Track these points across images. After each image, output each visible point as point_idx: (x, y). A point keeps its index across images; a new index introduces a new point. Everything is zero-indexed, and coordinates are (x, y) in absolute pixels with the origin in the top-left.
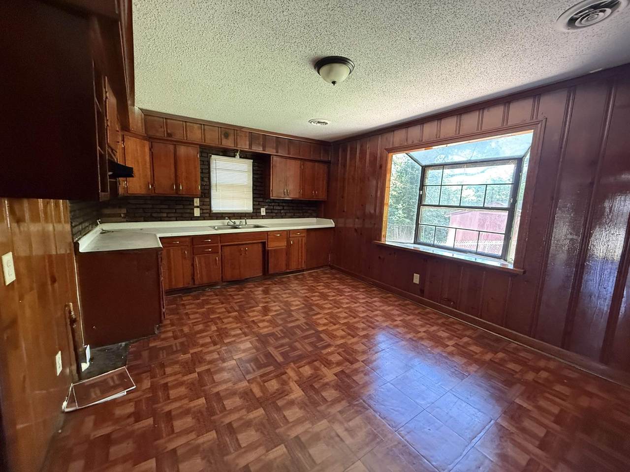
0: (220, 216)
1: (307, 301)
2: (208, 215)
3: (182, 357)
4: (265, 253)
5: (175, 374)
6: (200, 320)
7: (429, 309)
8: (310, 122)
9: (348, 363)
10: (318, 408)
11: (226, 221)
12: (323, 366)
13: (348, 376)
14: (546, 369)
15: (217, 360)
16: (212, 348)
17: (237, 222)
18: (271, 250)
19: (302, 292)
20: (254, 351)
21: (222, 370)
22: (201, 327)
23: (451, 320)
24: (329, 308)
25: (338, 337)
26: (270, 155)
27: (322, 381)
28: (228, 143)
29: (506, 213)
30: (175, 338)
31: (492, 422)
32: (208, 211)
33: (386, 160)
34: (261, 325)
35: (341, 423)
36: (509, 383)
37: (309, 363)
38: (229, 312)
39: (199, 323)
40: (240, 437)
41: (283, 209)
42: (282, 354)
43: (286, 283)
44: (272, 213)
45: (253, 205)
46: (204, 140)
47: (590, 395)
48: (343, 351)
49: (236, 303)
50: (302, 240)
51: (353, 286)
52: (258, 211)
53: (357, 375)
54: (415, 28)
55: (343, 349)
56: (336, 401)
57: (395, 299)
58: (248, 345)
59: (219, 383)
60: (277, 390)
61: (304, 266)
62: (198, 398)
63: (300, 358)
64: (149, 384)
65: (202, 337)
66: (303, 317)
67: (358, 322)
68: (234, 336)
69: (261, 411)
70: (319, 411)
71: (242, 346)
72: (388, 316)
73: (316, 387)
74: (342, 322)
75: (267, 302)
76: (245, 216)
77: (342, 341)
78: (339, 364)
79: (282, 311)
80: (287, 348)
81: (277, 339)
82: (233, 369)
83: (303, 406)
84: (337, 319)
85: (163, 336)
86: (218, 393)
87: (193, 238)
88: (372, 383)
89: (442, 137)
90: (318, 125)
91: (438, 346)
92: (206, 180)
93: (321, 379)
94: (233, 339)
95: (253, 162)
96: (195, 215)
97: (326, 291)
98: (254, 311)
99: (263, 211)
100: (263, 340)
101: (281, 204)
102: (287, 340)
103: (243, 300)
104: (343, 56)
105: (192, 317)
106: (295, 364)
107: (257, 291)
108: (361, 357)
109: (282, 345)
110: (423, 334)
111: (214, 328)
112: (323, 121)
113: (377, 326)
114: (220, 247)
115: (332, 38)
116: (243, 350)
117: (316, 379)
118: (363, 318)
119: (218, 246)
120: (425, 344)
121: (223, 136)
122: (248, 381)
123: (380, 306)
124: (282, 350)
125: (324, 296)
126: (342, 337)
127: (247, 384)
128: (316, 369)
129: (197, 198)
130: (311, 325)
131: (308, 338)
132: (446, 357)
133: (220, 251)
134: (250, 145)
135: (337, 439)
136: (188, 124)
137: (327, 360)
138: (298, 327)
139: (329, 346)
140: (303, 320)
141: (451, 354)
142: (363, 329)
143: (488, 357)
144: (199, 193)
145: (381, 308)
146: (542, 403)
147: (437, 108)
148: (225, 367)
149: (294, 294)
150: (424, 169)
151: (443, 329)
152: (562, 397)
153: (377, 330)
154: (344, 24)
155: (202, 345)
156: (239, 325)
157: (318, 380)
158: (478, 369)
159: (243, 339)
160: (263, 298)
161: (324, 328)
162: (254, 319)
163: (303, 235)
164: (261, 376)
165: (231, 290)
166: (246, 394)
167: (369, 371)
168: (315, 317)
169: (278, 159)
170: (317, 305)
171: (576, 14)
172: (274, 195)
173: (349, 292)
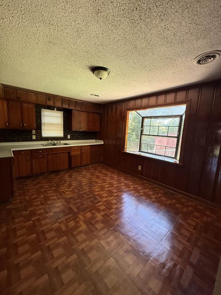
0: (47, 139)
1: (90, 180)
2: (40, 138)
3: (25, 213)
4: (70, 157)
5: (20, 222)
6: (35, 192)
7: (145, 182)
8: (91, 95)
9: (108, 210)
10: (93, 234)
11: (50, 142)
12: (96, 212)
13: (108, 216)
14: (191, 206)
15: (43, 213)
16: (41, 207)
17: (56, 142)
18: (73, 156)
19: (88, 175)
20: (63, 207)
21: (46, 218)
22: (35, 196)
23: (154, 186)
24: (101, 183)
25: (104, 197)
26: (72, 109)
27: (95, 219)
28: (50, 103)
29: (176, 139)
30: (21, 203)
31: (170, 232)
32: (40, 137)
33: (127, 114)
34: (67, 193)
35: (104, 239)
36: (177, 214)
37: (90, 211)
38: (51, 188)
39: (35, 194)
40: (53, 252)
41: (79, 135)
42: (77, 208)
43: (80, 172)
44: (73, 137)
45: (64, 134)
46: (38, 101)
47: (207, 216)
48: (106, 204)
49: (54, 182)
50: (88, 150)
51: (112, 172)
52: (66, 136)
53: (112, 215)
54: (136, 58)
55: (106, 203)
56: (102, 229)
57: (131, 177)
58: (60, 204)
59: (44, 225)
60: (73, 226)
61: (89, 163)
62: (32, 234)
63: (86, 208)
64: (6, 229)
65: (36, 202)
66: (88, 188)
67: (114, 189)
68: (53, 200)
69: (65, 238)
70: (93, 235)
71: (57, 205)
72: (127, 186)
73: (93, 223)
74: (106, 189)
75: (70, 181)
76: (60, 139)
77: (106, 199)
78: (104, 210)
79: (78, 186)
80: (79, 204)
81: (74, 200)
82: (52, 217)
83: (86, 233)
84: (104, 188)
85: (14, 202)
86: (43, 231)
87: (31, 151)
88: (119, 219)
89: (150, 105)
90: (95, 96)
91: (148, 199)
92: (39, 121)
93: (95, 218)
94: (52, 201)
95: (63, 113)
96: (33, 139)
97: (99, 174)
98: (63, 186)
99: (69, 137)
100: (68, 201)
101: (78, 133)
102: (79, 200)
103: (58, 181)
104: (105, 67)
105: (31, 191)
106: (83, 212)
107: (65, 176)
108: (114, 206)
109: (77, 203)
110: (142, 193)
111: (42, 196)
112: (97, 95)
113: (122, 191)
114: (46, 155)
115: (99, 58)
116: (57, 207)
117: (93, 219)
118: (116, 187)
119: (45, 154)
120: (143, 198)
121: (47, 100)
122: (59, 223)
123: (124, 181)
124: (77, 205)
125: (98, 177)
126: (106, 197)
127: (59, 224)
128: (93, 214)
129: (34, 130)
130: (92, 192)
131: (89, 199)
132: (151, 204)
133: (46, 157)
134: (62, 104)
135: (102, 247)
136: (28, 93)
137: (98, 209)
138: (85, 193)
139: (100, 202)
140: (88, 190)
141: (154, 202)
142: (116, 193)
143: (169, 202)
144: (35, 128)
145: (124, 182)
146: (189, 221)
147: (148, 92)
148: (48, 216)
149: (84, 177)
150: (143, 118)
151: (151, 190)
152: (197, 218)
153: (122, 193)
154: (104, 53)
155: (36, 206)
156: (55, 194)
157: (94, 219)
158: (165, 208)
159: (57, 201)
160: (69, 179)
161: (98, 193)
162: (64, 190)
163: (89, 148)
164: (66, 220)
165: (52, 176)
166: (58, 230)
167: (117, 213)
168: (93, 188)
169: (76, 112)
170: (95, 182)
171: (200, 59)
172: (74, 129)
173: (110, 175)
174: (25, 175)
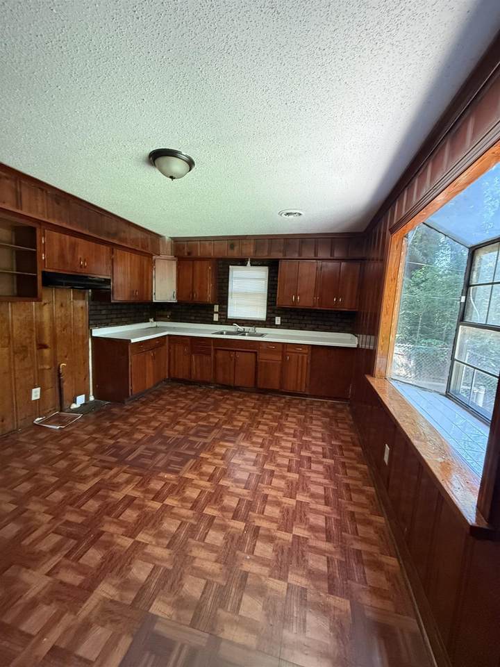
2: (225, 320)
4: (257, 364)
17: (247, 329)
18: (264, 362)
26: (278, 259)
28: (235, 253)
32: (225, 317)
37: (135, 474)
42: (139, 455)
44: (287, 323)
45: (267, 313)
50: (303, 357)
52: (272, 319)
55: (176, 484)
76: (256, 324)
87: (192, 339)
92: (225, 289)
94: (143, 428)
95: (269, 269)
96: (214, 320)
99: (278, 321)
112: (295, 211)
114: (212, 350)
121: (229, 248)
124: (146, 453)
129: (217, 304)
133: (212, 354)
134: (255, 253)
136: (202, 242)
137: (149, 481)
150: (473, 252)
163: (306, 351)
169: (287, 263)
172: (280, 304)
174: (181, 377)
